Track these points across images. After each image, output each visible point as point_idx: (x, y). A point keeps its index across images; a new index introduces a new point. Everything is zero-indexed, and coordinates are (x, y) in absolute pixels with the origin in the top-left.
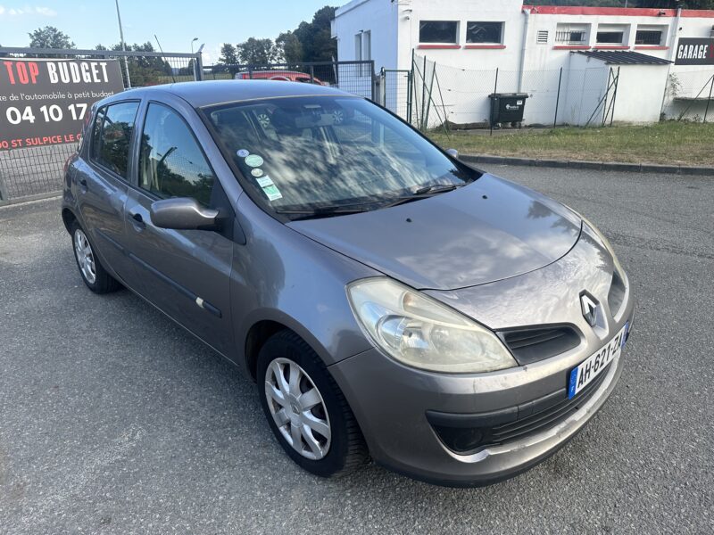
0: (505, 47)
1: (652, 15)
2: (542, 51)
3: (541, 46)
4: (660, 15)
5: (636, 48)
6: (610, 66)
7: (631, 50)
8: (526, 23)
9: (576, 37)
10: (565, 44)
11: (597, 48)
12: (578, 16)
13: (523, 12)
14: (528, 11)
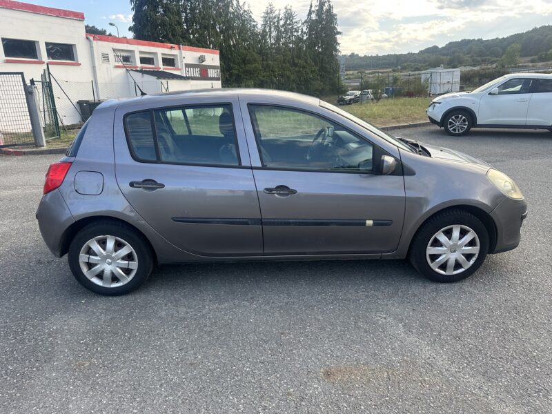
0: (80, 64)
1: (167, 47)
2: (107, 69)
3: (105, 65)
4: (171, 48)
5: (164, 69)
6: (160, 80)
7: (162, 70)
8: (91, 47)
9: (126, 59)
10: (120, 64)
11: (142, 68)
12: (126, 45)
13: (87, 38)
14: (91, 38)
